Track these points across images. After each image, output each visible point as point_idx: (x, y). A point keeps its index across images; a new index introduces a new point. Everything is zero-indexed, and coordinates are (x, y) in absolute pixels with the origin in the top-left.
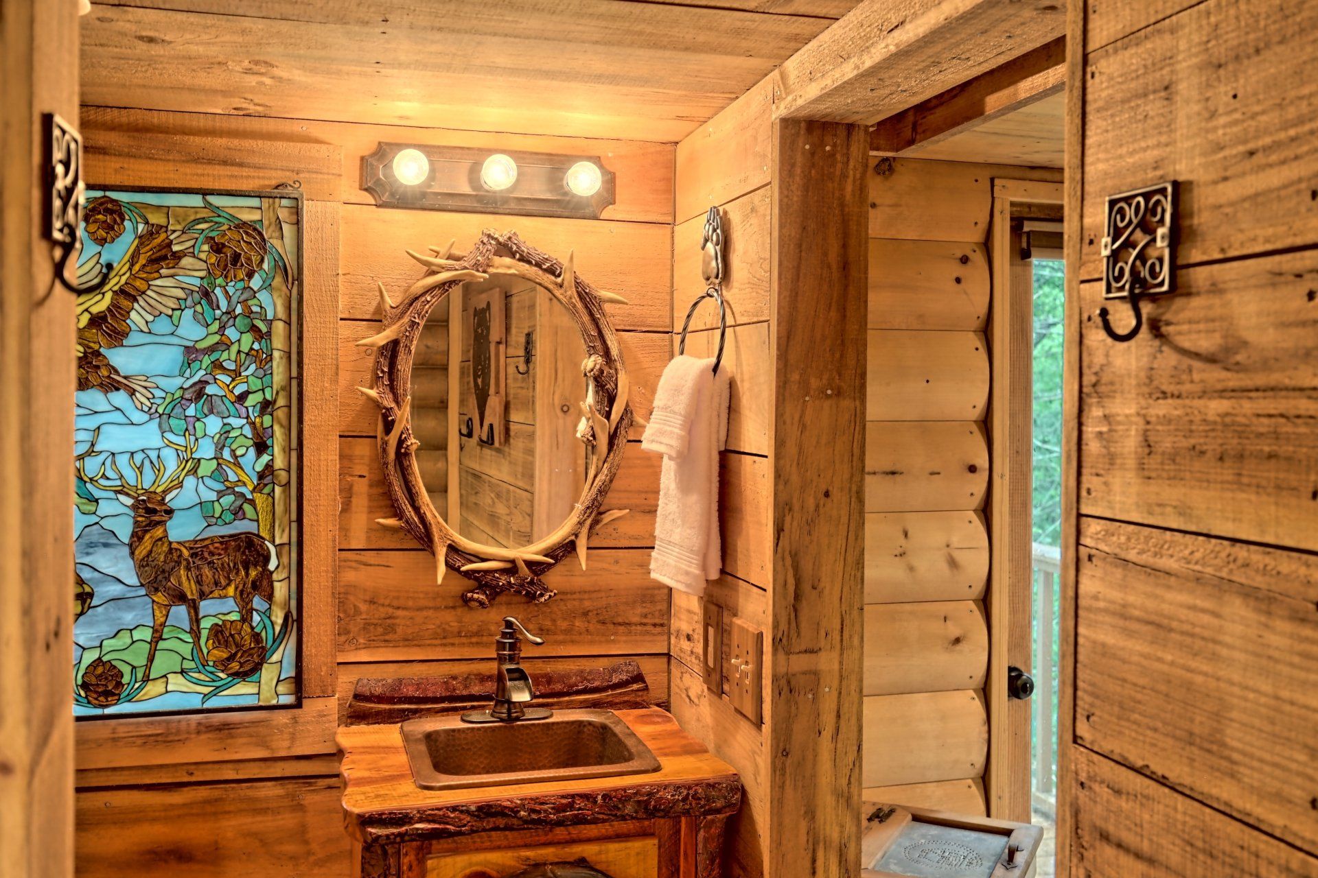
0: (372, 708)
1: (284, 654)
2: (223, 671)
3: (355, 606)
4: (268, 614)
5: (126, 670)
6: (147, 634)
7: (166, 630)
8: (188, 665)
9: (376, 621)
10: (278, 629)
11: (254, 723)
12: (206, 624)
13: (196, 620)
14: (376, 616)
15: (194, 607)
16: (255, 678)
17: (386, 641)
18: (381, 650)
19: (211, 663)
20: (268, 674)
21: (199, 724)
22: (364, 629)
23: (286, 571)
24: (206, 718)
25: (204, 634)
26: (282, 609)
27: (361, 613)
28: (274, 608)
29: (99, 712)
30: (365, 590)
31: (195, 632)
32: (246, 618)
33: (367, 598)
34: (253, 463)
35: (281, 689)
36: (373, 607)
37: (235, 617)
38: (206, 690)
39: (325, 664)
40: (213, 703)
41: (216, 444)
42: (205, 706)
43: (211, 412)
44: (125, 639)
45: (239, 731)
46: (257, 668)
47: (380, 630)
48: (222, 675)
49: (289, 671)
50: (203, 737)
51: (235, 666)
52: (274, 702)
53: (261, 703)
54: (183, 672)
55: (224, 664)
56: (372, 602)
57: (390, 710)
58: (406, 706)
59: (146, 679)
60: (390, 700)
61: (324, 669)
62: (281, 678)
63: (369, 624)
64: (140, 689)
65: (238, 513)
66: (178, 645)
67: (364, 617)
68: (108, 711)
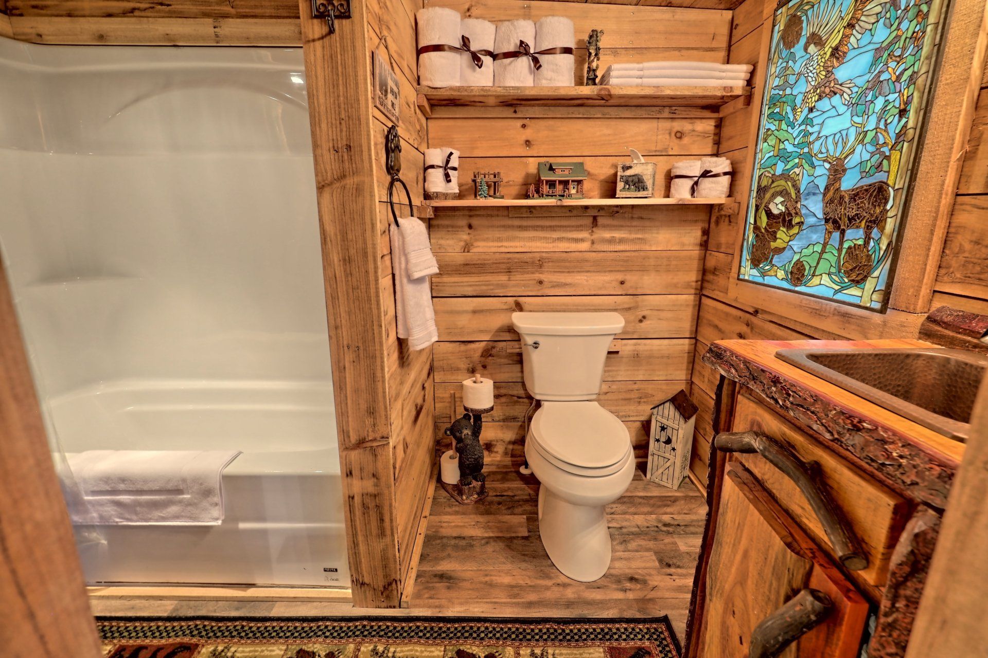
0: (939, 331)
1: (880, 273)
2: (847, 277)
3: (961, 245)
4: (878, 241)
5: (807, 268)
6: (818, 248)
7: (828, 247)
8: (833, 270)
9: (975, 261)
10: (882, 253)
11: (862, 318)
12: (846, 245)
13: (841, 242)
14: (978, 256)
15: (843, 233)
16: (862, 286)
17: (980, 279)
18: (974, 287)
19: (842, 271)
20: (870, 284)
21: (835, 309)
22: (964, 265)
23: (896, 210)
24: (839, 307)
25: (844, 251)
26: (888, 239)
27: (964, 252)
28: (883, 237)
29: (792, 288)
30: (973, 232)
31: (840, 250)
32: (866, 243)
33: (974, 239)
34: (895, 126)
35: (875, 297)
36: (977, 247)
37: (861, 242)
38: (837, 287)
39: (913, 287)
40: (839, 297)
41: (878, 118)
42: (835, 297)
43: (880, 94)
44: (810, 250)
45: (853, 320)
46: (864, 279)
47: (978, 269)
48: (846, 280)
49: (882, 286)
50: (836, 318)
51: (853, 277)
52: (868, 305)
53: (861, 304)
54: (829, 274)
55: (848, 273)
56: (977, 243)
57: (953, 337)
58: (969, 338)
59: (813, 275)
60: (956, 329)
61: (911, 290)
62: (876, 289)
63: (969, 262)
64: (810, 280)
65: (879, 167)
66: (831, 256)
67: (966, 255)
68: (797, 289)
